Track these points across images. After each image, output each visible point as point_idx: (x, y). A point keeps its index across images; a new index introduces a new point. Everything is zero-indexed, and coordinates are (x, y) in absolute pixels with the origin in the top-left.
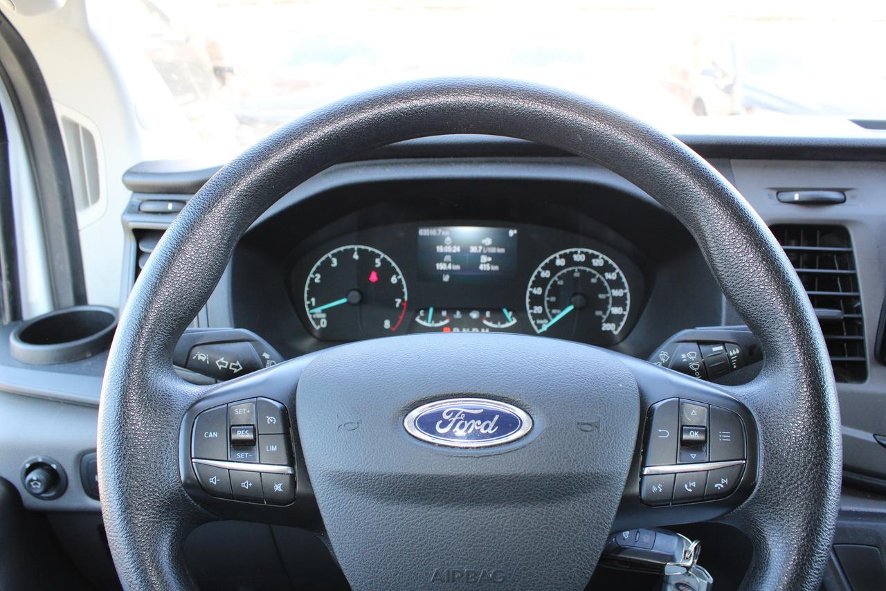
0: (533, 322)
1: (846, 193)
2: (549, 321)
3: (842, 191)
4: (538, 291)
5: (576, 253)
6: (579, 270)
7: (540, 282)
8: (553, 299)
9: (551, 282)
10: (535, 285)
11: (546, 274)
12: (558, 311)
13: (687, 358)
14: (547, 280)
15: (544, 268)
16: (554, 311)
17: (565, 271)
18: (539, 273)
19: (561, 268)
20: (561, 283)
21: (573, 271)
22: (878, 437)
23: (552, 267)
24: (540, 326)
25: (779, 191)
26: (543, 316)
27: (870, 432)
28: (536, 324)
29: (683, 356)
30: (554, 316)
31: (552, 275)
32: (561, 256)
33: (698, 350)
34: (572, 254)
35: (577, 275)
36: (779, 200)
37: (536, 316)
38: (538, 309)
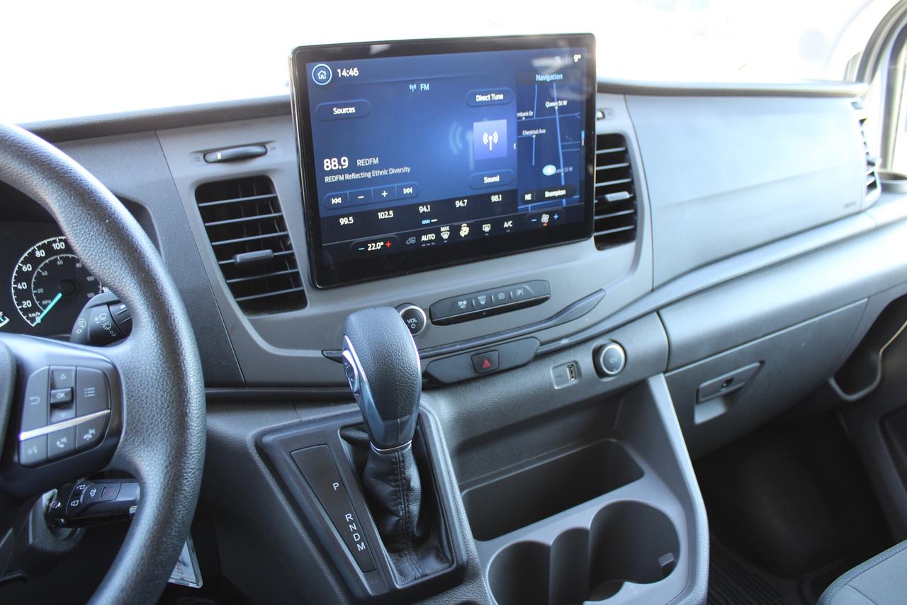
0: (25, 318)
1: (267, 146)
2: (41, 312)
3: (263, 145)
4: (23, 286)
5: (55, 241)
6: (61, 258)
7: (22, 276)
8: (41, 291)
9: (35, 275)
10: (18, 281)
11: (27, 268)
12: (49, 301)
13: (100, 320)
14: (29, 274)
15: (24, 263)
16: (44, 302)
17: (47, 261)
18: (20, 268)
19: (42, 259)
20: (45, 273)
21: (56, 259)
22: (324, 352)
23: (32, 259)
24: (33, 320)
25: (205, 153)
26: (34, 309)
27: (319, 350)
28: (28, 318)
29: (96, 319)
30: (45, 307)
31: (34, 268)
32: (39, 248)
33: (108, 311)
34: (50, 243)
35: (60, 263)
36: (206, 161)
37: (26, 311)
38: (27, 304)
